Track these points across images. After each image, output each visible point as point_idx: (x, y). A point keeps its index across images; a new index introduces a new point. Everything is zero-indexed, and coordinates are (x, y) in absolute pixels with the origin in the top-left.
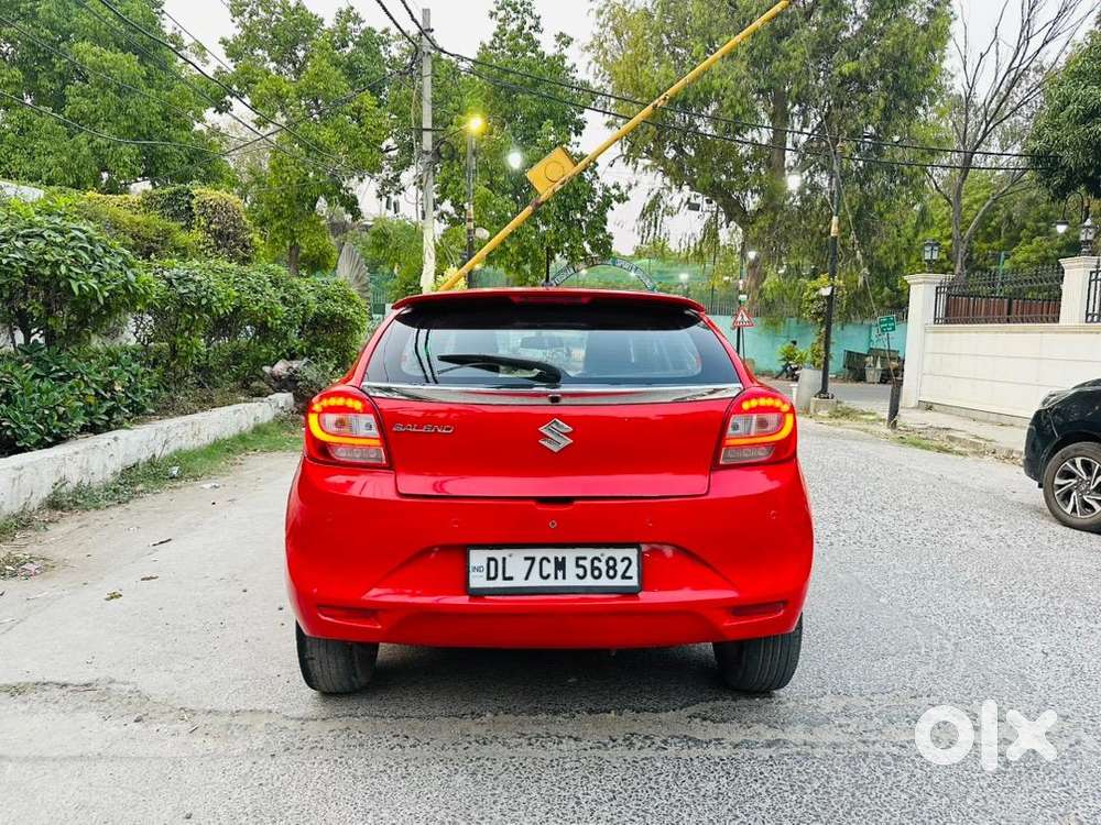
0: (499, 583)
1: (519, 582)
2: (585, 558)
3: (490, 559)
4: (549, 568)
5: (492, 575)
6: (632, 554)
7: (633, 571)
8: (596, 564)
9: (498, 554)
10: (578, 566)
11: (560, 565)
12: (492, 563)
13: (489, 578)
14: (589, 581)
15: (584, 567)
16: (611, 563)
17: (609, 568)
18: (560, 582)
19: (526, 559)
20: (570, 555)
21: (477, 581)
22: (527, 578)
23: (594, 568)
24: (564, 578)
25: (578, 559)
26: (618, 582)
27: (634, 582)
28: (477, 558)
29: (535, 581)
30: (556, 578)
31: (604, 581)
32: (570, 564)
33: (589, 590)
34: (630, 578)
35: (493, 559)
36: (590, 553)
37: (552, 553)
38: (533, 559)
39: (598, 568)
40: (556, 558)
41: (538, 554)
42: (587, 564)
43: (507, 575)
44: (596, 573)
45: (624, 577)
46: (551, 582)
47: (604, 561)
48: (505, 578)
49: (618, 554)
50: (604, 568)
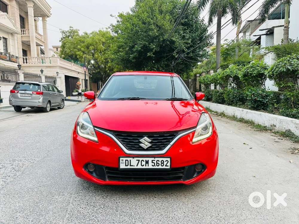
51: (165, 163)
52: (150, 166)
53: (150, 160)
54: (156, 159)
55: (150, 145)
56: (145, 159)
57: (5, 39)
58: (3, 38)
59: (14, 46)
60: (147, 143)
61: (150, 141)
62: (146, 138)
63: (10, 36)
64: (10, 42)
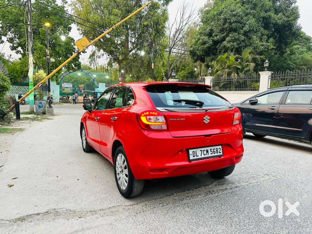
0: (196, 157)
1: (200, 157)
2: (212, 149)
3: (193, 152)
4: (205, 152)
5: (194, 156)
6: (220, 147)
7: (221, 151)
8: (214, 150)
9: (195, 150)
10: (211, 151)
11: (207, 151)
12: (194, 153)
13: (194, 157)
14: (213, 155)
15: (212, 151)
16: (217, 150)
17: (217, 151)
18: (208, 156)
19: (201, 151)
20: (209, 149)
21: (191, 158)
22: (201, 156)
23: (214, 151)
24: (208, 154)
25: (211, 149)
26: (219, 154)
27: (221, 154)
28: (191, 152)
29: (203, 156)
30: (207, 155)
31: (216, 154)
32: (209, 151)
33: (213, 157)
34: (221, 153)
35: (194, 152)
36: (213, 148)
37: (205, 149)
38: (202, 151)
39: (215, 151)
40: (206, 150)
41: (203, 149)
42: (212, 150)
43: (197, 155)
44: (214, 152)
45: (220, 153)
46: (206, 156)
47: (215, 149)
48: (197, 156)
49: (218, 147)
50: (216, 151)
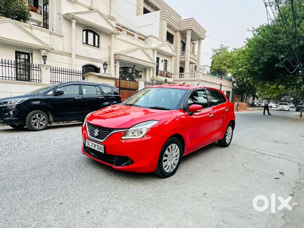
51: (102, 148)
52: (96, 149)
53: (96, 144)
54: (99, 145)
55: (98, 135)
56: (94, 143)
57: (166, 61)
58: (165, 60)
59: (171, 65)
60: (97, 133)
61: (98, 132)
62: (97, 130)
63: (169, 58)
64: (169, 63)
